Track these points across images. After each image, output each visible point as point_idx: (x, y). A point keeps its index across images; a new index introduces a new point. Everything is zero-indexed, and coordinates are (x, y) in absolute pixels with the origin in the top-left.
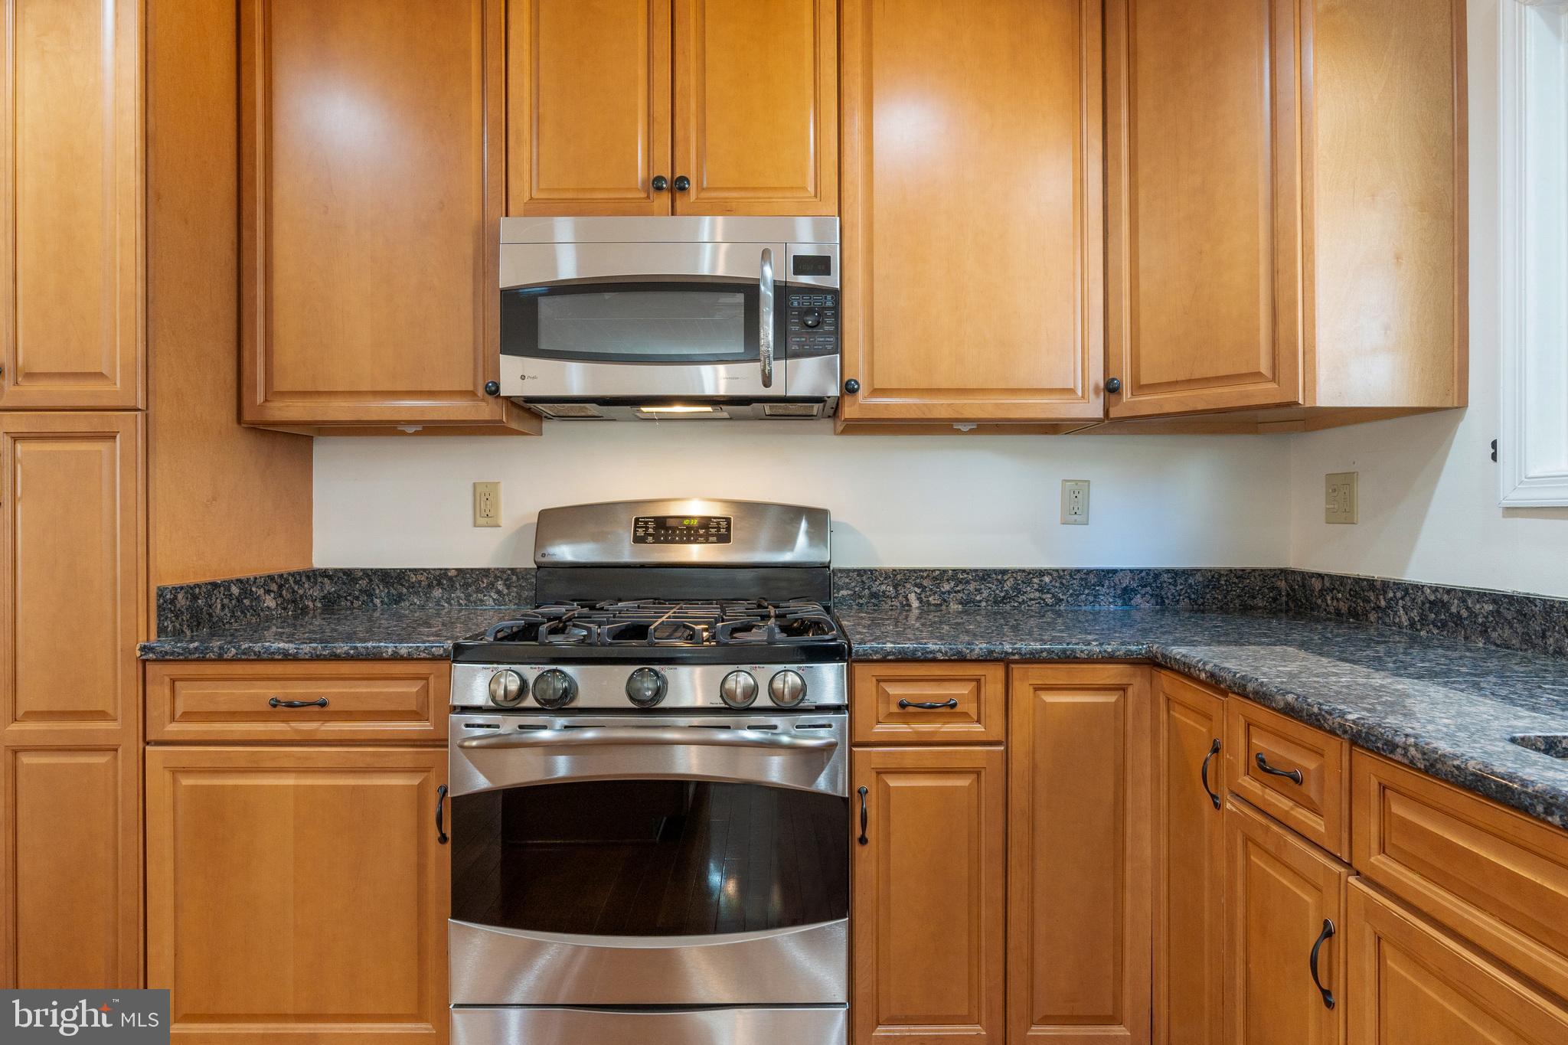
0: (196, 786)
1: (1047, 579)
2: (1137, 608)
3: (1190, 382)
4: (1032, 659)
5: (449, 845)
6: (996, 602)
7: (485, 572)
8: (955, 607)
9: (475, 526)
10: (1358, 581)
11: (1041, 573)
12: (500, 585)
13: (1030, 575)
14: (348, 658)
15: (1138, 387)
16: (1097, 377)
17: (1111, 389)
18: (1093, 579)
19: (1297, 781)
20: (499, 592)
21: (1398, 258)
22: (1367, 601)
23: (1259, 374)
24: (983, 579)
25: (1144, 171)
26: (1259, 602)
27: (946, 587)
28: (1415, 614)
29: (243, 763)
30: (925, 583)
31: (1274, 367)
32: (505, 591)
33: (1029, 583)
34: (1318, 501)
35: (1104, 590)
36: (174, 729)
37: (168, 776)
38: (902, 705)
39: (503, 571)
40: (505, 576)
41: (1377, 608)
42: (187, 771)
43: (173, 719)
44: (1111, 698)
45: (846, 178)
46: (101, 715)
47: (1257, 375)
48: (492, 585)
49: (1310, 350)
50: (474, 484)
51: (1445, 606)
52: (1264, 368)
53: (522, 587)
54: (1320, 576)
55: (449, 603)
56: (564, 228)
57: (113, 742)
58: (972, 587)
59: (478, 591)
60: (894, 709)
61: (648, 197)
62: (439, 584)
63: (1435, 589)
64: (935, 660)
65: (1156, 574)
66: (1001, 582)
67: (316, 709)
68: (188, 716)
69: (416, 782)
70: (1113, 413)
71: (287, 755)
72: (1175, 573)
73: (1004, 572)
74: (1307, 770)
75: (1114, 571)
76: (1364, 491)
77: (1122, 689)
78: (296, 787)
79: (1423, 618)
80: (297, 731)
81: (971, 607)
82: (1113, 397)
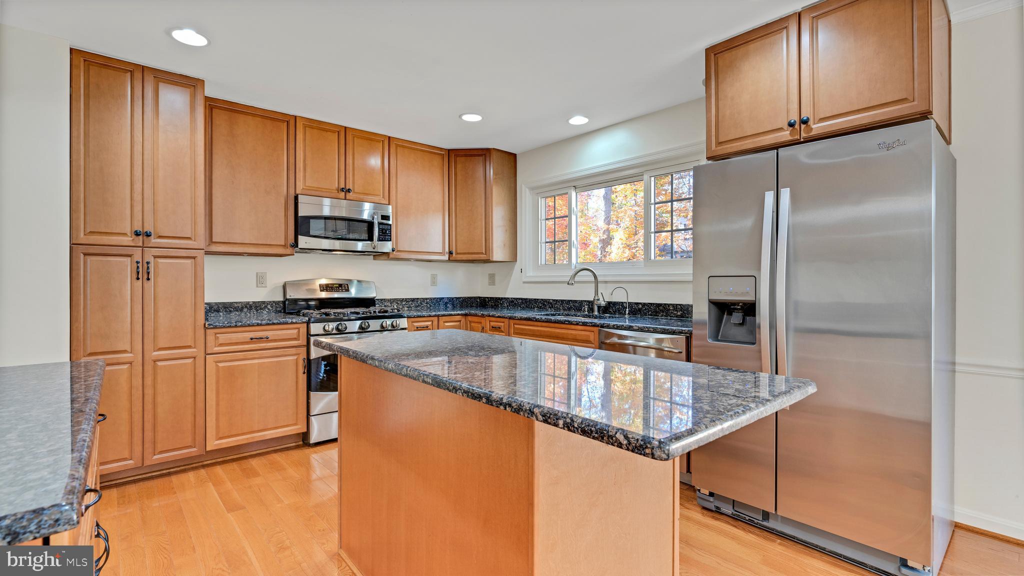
0: (224, 366)
1: (428, 300)
2: (448, 307)
3: (468, 253)
4: (444, 315)
5: (306, 374)
6: (416, 307)
7: (263, 303)
8: (406, 309)
9: (257, 287)
10: (496, 298)
11: (427, 299)
12: (269, 307)
13: (424, 299)
14: (278, 324)
15: (457, 254)
16: (447, 250)
17: (451, 253)
18: (439, 300)
19: (500, 328)
20: (268, 309)
21: (506, 231)
22: (498, 302)
23: (483, 253)
24: (413, 301)
25: (458, 203)
26: (474, 305)
27: (404, 303)
28: (508, 304)
29: (242, 357)
30: (399, 302)
31: (486, 252)
32: (271, 309)
33: (424, 302)
34: (486, 280)
35: (441, 303)
36: (217, 349)
37: (214, 364)
38: (417, 328)
39: (270, 302)
40: (271, 304)
41: (501, 304)
42: (220, 362)
43: (215, 347)
44: (458, 323)
45: (391, 194)
46: (190, 347)
47: (482, 253)
48: (266, 307)
49: (492, 249)
50: (257, 273)
51: (513, 301)
52: (484, 252)
53: (277, 307)
54: (488, 298)
55: (250, 313)
56: (327, 202)
57: (194, 355)
58: (410, 303)
59: (261, 309)
60: (416, 329)
61: (338, 192)
62: (246, 307)
63: (511, 298)
64: (424, 317)
65: (453, 299)
66: (417, 301)
67: (265, 339)
68: (221, 345)
69: (296, 358)
70: (451, 259)
71: (258, 353)
72: (457, 298)
73: (418, 299)
74: (501, 326)
75: (443, 298)
76: (497, 278)
77: (460, 321)
78: (259, 363)
79: (509, 304)
80: (259, 346)
81: (410, 309)
82: (451, 255)
